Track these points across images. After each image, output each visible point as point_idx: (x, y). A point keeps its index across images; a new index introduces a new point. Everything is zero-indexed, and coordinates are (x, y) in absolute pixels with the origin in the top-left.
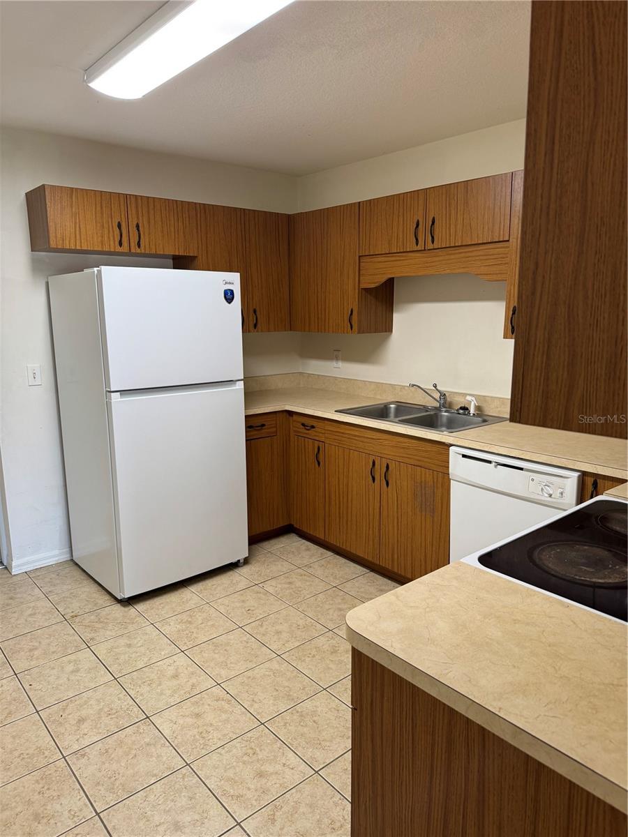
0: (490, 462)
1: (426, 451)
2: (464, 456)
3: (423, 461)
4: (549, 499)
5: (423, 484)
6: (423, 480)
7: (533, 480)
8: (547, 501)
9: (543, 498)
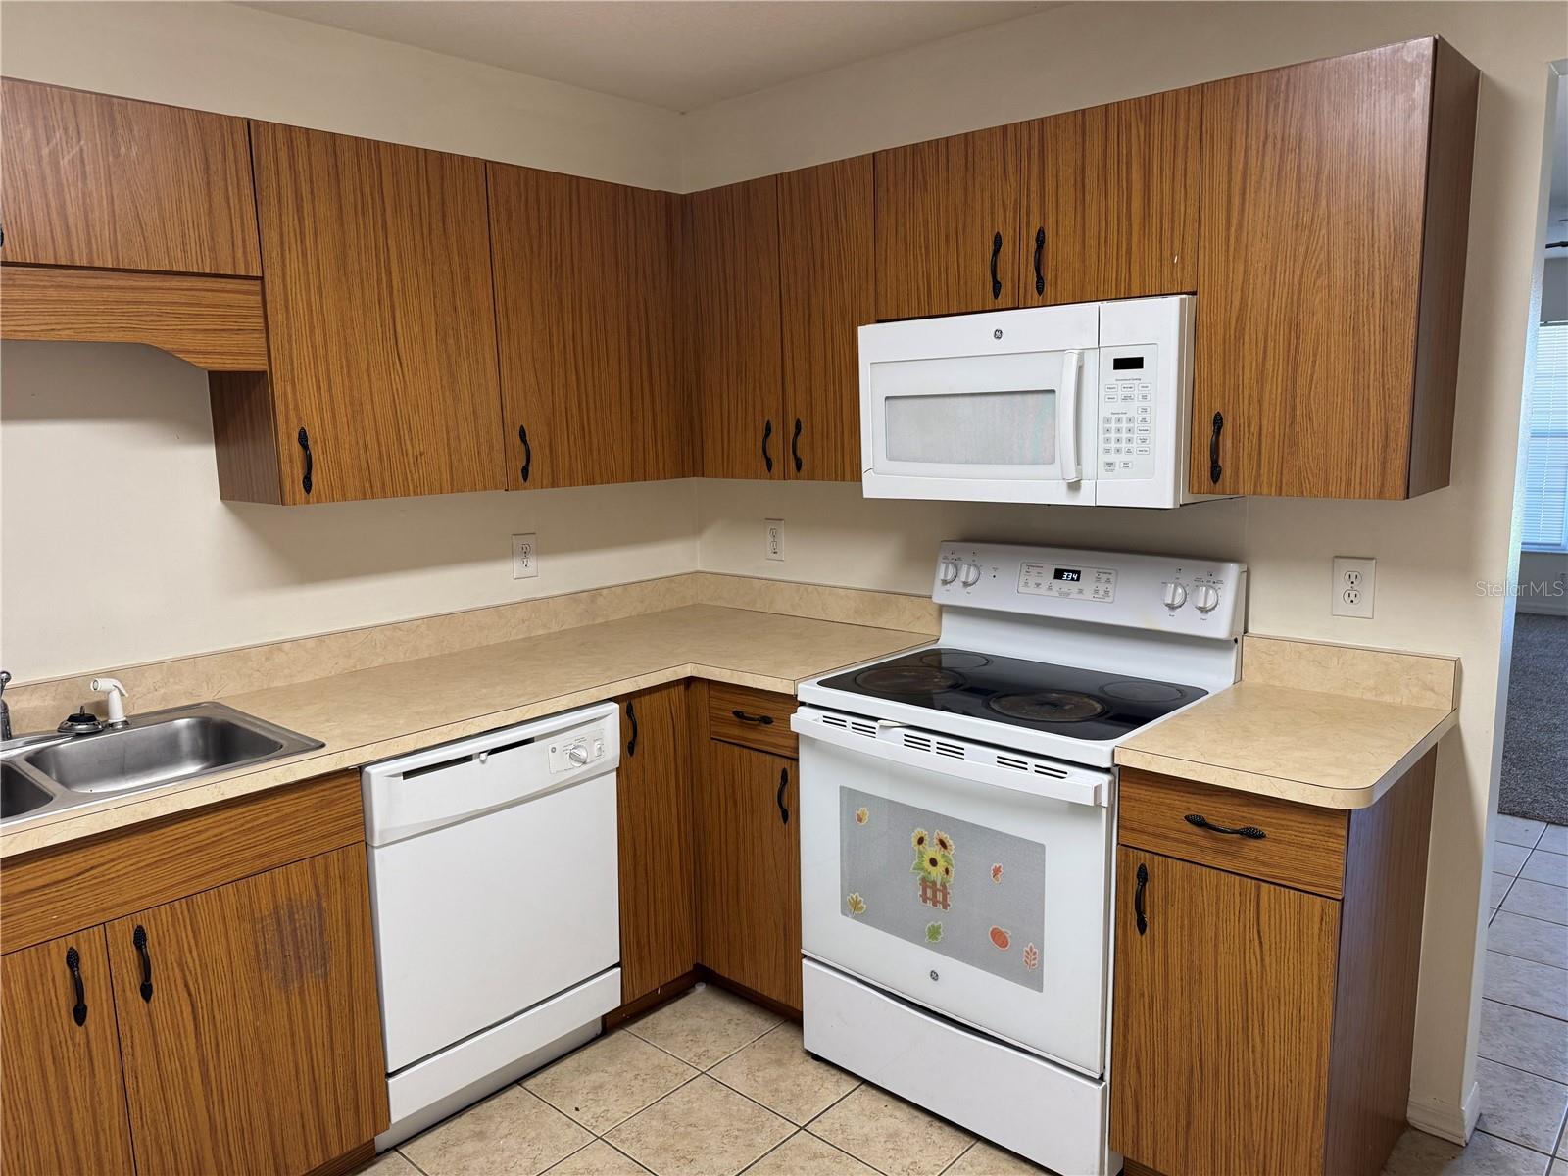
0: (467, 759)
1: (283, 819)
2: (407, 775)
3: (277, 850)
4: (585, 768)
5: (284, 913)
6: (282, 899)
7: (553, 750)
8: (584, 772)
9: (576, 772)
